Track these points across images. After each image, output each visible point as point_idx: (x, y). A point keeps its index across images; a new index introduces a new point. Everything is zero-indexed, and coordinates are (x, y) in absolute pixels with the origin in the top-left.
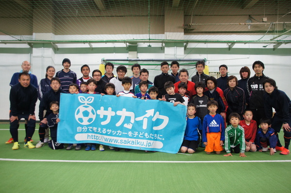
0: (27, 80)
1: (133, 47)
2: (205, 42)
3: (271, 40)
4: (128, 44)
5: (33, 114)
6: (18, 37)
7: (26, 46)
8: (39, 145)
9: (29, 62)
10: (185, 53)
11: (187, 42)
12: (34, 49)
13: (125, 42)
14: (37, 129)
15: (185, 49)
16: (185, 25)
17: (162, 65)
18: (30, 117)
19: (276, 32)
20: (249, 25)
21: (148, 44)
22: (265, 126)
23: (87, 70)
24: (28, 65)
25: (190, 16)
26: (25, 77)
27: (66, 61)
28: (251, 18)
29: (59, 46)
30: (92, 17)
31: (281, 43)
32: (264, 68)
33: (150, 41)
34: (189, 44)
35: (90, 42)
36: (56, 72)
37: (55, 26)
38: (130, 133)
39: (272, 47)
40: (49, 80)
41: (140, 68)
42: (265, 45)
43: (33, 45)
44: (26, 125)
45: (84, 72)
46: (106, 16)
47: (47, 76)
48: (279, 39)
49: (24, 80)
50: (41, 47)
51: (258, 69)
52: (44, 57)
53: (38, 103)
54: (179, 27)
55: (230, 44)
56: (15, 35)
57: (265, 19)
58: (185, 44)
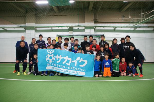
0: (24, 44)
1: (71, 29)
2: (104, 27)
3: (133, 26)
4: (68, 28)
5: (26, 59)
6: (20, 25)
7: (23, 29)
8: (29, 73)
9: (24, 36)
10: (94, 32)
11: (95, 27)
12: (27, 31)
13: (67, 27)
14: (28, 66)
15: (94, 30)
16: (94, 19)
17: (84, 37)
18: (25, 61)
19: (135, 23)
20: (123, 19)
21: (78, 28)
22: (130, 65)
23: (50, 39)
24: (24, 38)
25: (97, 15)
26: (23, 43)
27: (41, 35)
28: (124, 16)
29: (38, 29)
30: (52, 16)
31: (137, 28)
32: (130, 38)
33: (78, 26)
34: (96, 28)
35: (51, 27)
36: (36, 41)
37: (36, 20)
38: (69, 67)
39: (133, 29)
40: (33, 44)
41: (74, 39)
42: (130, 28)
43: (26, 28)
44: (23, 64)
45: (48, 40)
46: (59, 15)
47: (32, 42)
48: (136, 26)
49: (22, 44)
50: (29, 30)
51: (128, 39)
52: (31, 34)
53: (28, 54)
54: (92, 20)
55: (114, 28)
56: (18, 24)
57: (130, 17)
58: (94, 28)
